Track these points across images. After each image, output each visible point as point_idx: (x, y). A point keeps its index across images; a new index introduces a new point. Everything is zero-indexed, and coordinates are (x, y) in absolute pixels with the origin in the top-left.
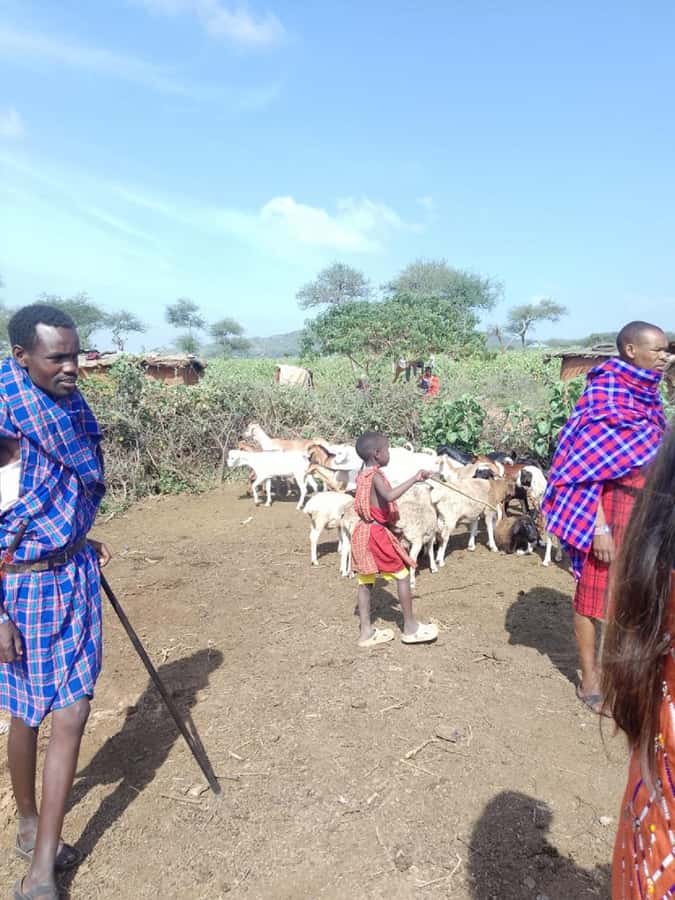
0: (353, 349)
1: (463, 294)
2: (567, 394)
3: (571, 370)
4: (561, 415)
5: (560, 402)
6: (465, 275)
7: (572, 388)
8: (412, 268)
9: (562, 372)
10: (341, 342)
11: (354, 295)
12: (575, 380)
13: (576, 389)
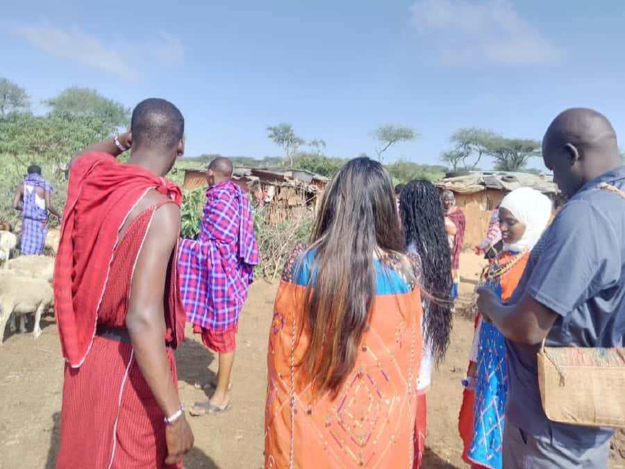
0: (19, 152)
1: (111, 115)
2: (191, 198)
3: (191, 180)
4: (187, 213)
5: (186, 204)
6: (112, 101)
7: (194, 194)
8: (69, 90)
9: (185, 180)
10: (10, 145)
11: (17, 105)
12: (196, 189)
13: (197, 196)
